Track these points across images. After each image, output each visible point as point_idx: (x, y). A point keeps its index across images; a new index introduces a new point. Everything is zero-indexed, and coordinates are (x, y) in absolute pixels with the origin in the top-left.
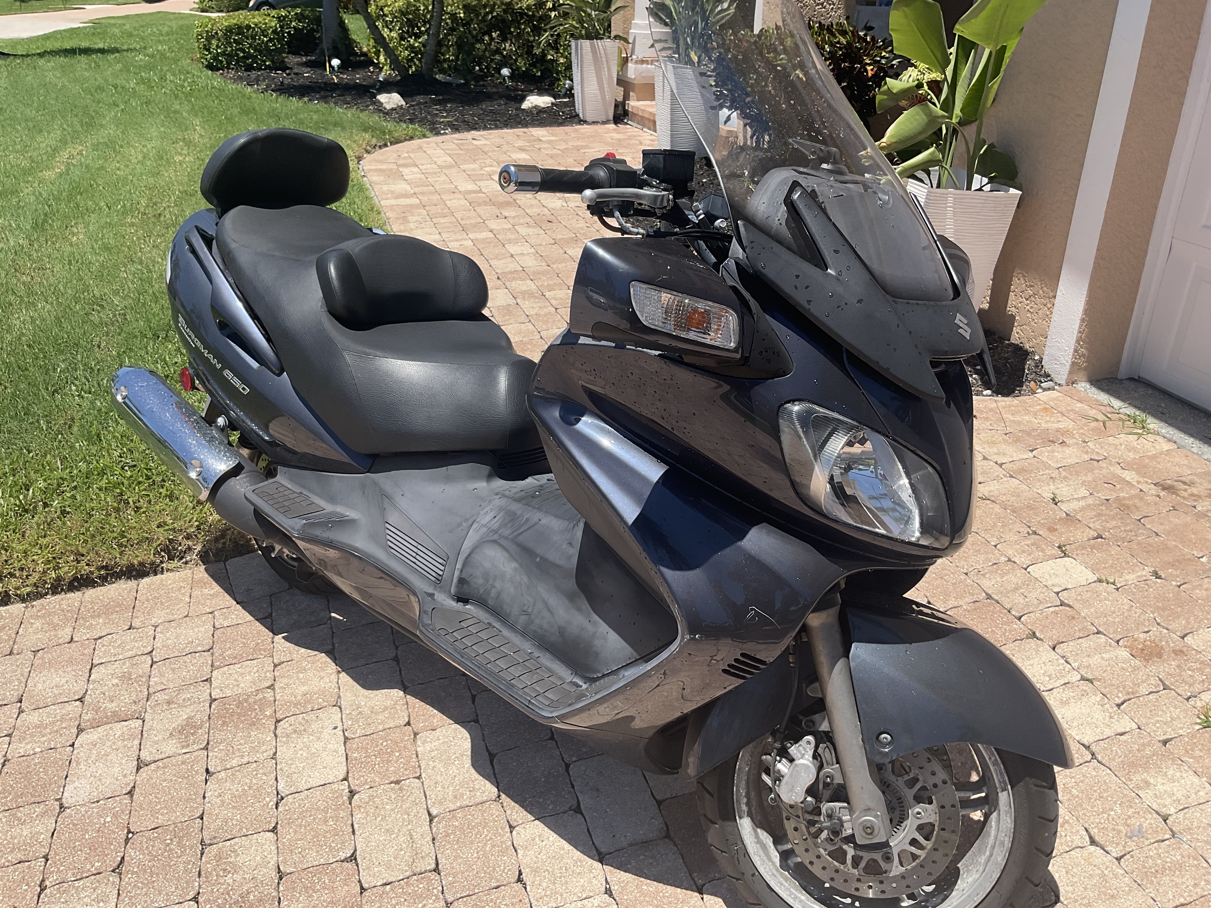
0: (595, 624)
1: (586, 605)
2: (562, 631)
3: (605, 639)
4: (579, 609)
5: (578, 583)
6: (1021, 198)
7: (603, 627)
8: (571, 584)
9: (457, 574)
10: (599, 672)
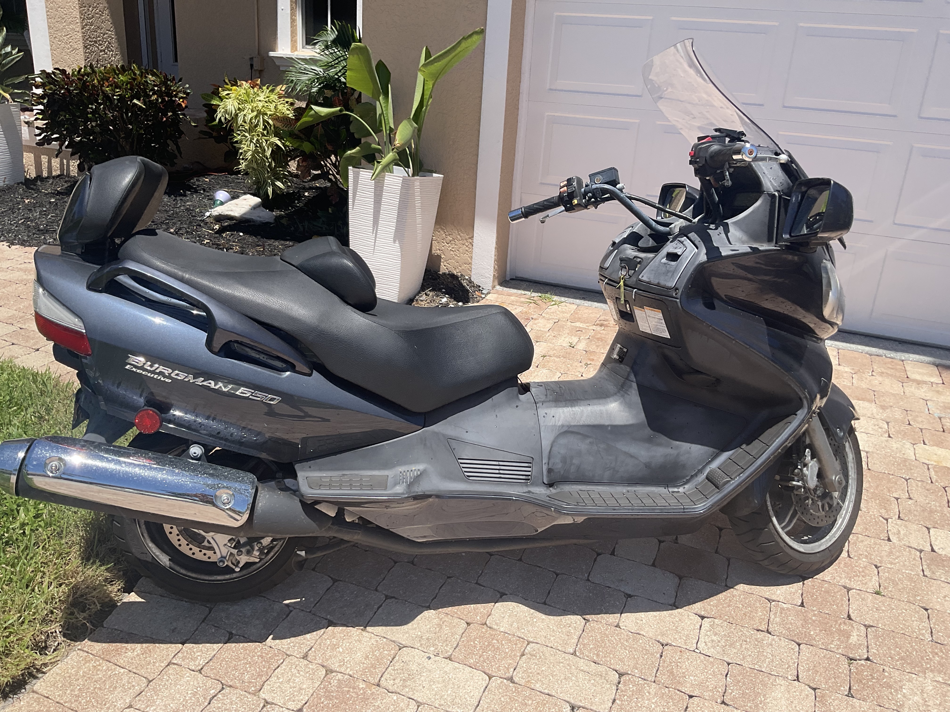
0: (677, 447)
1: (664, 439)
2: (647, 466)
3: (689, 453)
4: (660, 445)
5: (652, 429)
6: (444, 179)
7: (685, 446)
8: (648, 431)
9: (545, 468)
10: (687, 476)
